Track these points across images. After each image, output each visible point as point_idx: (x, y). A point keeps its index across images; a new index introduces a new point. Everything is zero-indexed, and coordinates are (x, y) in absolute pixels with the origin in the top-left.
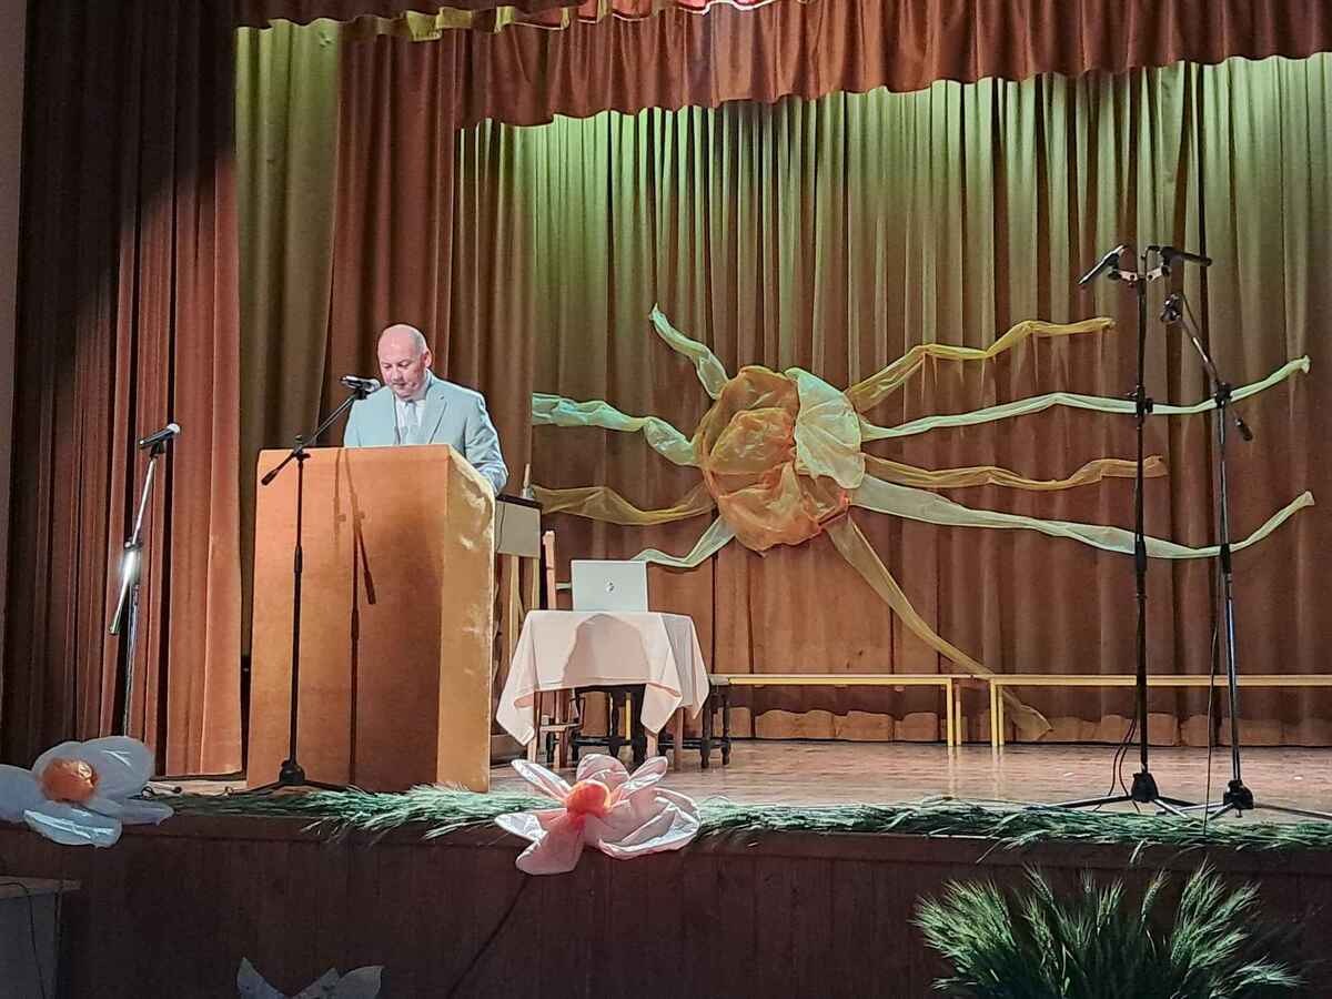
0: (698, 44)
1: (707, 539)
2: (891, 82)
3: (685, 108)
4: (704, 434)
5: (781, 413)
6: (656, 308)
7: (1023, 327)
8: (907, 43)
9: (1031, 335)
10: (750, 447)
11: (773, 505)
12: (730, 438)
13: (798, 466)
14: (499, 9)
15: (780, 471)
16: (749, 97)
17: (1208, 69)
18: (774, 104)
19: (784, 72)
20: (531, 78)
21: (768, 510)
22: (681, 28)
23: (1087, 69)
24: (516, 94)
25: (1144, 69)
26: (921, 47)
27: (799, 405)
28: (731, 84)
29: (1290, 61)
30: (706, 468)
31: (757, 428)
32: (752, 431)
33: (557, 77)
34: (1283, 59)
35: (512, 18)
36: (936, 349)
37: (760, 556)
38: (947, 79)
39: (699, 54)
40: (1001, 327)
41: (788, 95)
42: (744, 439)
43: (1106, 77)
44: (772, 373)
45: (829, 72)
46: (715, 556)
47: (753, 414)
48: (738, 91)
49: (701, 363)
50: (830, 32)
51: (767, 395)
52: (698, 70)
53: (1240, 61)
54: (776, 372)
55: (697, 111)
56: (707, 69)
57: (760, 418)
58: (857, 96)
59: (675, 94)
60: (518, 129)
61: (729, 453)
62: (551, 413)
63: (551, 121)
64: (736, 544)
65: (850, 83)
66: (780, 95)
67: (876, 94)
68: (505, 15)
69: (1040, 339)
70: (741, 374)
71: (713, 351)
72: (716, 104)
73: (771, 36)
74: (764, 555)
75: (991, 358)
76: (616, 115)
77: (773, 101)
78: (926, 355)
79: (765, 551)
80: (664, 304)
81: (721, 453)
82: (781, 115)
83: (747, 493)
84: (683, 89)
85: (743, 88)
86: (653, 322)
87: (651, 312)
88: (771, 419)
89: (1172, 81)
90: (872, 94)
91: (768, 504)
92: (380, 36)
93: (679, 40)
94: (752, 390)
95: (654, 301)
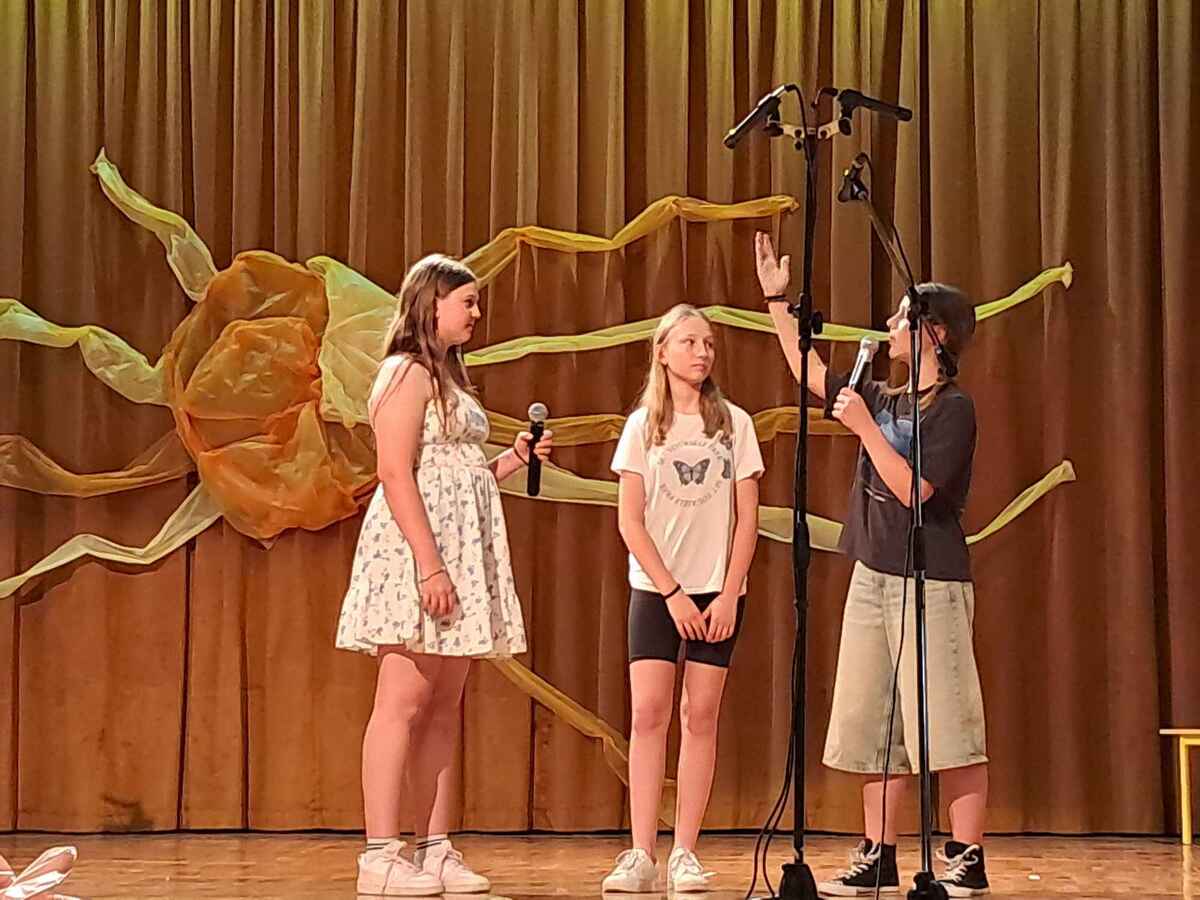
1: (179, 518)
4: (177, 355)
5: (299, 325)
6: (102, 155)
7: (664, 206)
9: (678, 218)
10: (249, 377)
11: (285, 469)
12: (218, 362)
13: (324, 408)
15: (295, 415)
21: (277, 475)
27: (327, 314)
30: (180, 408)
31: (261, 347)
32: (254, 353)
36: (535, 234)
37: (263, 548)
40: (634, 205)
42: (241, 363)
44: (288, 264)
46: (190, 545)
47: (253, 325)
49: (174, 242)
51: (278, 298)
54: (291, 262)
57: (266, 332)
61: (218, 385)
64: (225, 527)
69: (689, 224)
70: (237, 263)
71: (193, 227)
74: (268, 546)
75: (618, 250)
78: (522, 242)
79: (270, 540)
80: (116, 155)
81: (201, 385)
83: (244, 449)
86: (97, 177)
87: (93, 162)
88: (280, 334)
91: (276, 467)
94: (254, 289)
95: (100, 143)
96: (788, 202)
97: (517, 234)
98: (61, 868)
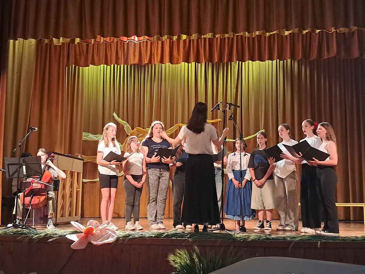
0: (126, 50)
2: (171, 62)
3: (123, 65)
6: (114, 112)
8: (175, 53)
14: (76, 39)
16: (138, 63)
17: (243, 63)
18: (144, 65)
19: (146, 59)
20: (84, 55)
22: (122, 46)
23: (216, 62)
24: (80, 59)
25: (229, 62)
26: (178, 54)
28: (134, 60)
29: (262, 62)
33: (91, 56)
34: (260, 62)
35: (79, 41)
36: (181, 125)
38: (185, 62)
39: (126, 52)
41: (148, 63)
43: (221, 64)
44: (143, 129)
45: (157, 59)
48: (135, 62)
49: (125, 126)
50: (157, 50)
51: (141, 134)
52: (126, 56)
53: (250, 62)
54: (144, 129)
55: (126, 66)
56: (128, 56)
58: (164, 64)
59: (120, 61)
60: (81, 67)
62: (87, 137)
63: (89, 66)
65: (162, 61)
66: (145, 63)
67: (168, 64)
68: (78, 40)
70: (135, 129)
71: (128, 124)
72: (130, 64)
73: (143, 50)
76: (105, 66)
77: (144, 64)
80: (116, 111)
82: (146, 67)
84: (122, 60)
85: (136, 61)
86: (114, 116)
89: (235, 65)
90: (167, 64)
92: (46, 43)
93: (121, 49)
94: (138, 133)
95: (114, 110)
96: (220, 120)
97: (178, 125)
98: (107, 223)
